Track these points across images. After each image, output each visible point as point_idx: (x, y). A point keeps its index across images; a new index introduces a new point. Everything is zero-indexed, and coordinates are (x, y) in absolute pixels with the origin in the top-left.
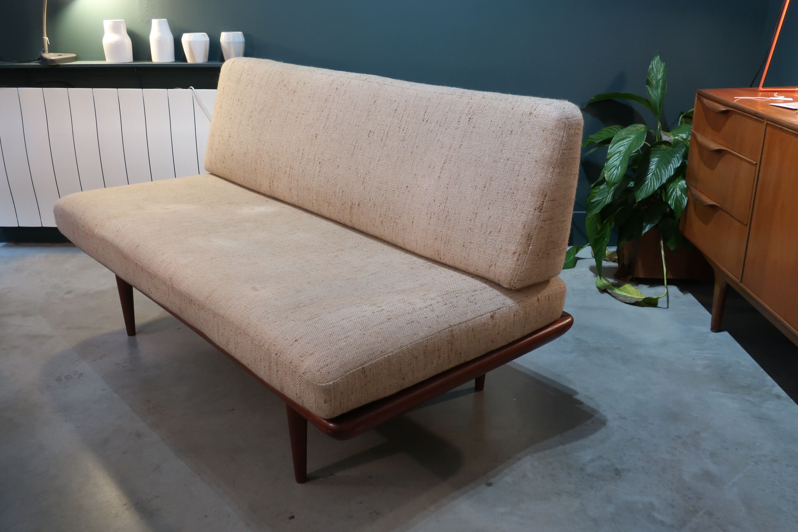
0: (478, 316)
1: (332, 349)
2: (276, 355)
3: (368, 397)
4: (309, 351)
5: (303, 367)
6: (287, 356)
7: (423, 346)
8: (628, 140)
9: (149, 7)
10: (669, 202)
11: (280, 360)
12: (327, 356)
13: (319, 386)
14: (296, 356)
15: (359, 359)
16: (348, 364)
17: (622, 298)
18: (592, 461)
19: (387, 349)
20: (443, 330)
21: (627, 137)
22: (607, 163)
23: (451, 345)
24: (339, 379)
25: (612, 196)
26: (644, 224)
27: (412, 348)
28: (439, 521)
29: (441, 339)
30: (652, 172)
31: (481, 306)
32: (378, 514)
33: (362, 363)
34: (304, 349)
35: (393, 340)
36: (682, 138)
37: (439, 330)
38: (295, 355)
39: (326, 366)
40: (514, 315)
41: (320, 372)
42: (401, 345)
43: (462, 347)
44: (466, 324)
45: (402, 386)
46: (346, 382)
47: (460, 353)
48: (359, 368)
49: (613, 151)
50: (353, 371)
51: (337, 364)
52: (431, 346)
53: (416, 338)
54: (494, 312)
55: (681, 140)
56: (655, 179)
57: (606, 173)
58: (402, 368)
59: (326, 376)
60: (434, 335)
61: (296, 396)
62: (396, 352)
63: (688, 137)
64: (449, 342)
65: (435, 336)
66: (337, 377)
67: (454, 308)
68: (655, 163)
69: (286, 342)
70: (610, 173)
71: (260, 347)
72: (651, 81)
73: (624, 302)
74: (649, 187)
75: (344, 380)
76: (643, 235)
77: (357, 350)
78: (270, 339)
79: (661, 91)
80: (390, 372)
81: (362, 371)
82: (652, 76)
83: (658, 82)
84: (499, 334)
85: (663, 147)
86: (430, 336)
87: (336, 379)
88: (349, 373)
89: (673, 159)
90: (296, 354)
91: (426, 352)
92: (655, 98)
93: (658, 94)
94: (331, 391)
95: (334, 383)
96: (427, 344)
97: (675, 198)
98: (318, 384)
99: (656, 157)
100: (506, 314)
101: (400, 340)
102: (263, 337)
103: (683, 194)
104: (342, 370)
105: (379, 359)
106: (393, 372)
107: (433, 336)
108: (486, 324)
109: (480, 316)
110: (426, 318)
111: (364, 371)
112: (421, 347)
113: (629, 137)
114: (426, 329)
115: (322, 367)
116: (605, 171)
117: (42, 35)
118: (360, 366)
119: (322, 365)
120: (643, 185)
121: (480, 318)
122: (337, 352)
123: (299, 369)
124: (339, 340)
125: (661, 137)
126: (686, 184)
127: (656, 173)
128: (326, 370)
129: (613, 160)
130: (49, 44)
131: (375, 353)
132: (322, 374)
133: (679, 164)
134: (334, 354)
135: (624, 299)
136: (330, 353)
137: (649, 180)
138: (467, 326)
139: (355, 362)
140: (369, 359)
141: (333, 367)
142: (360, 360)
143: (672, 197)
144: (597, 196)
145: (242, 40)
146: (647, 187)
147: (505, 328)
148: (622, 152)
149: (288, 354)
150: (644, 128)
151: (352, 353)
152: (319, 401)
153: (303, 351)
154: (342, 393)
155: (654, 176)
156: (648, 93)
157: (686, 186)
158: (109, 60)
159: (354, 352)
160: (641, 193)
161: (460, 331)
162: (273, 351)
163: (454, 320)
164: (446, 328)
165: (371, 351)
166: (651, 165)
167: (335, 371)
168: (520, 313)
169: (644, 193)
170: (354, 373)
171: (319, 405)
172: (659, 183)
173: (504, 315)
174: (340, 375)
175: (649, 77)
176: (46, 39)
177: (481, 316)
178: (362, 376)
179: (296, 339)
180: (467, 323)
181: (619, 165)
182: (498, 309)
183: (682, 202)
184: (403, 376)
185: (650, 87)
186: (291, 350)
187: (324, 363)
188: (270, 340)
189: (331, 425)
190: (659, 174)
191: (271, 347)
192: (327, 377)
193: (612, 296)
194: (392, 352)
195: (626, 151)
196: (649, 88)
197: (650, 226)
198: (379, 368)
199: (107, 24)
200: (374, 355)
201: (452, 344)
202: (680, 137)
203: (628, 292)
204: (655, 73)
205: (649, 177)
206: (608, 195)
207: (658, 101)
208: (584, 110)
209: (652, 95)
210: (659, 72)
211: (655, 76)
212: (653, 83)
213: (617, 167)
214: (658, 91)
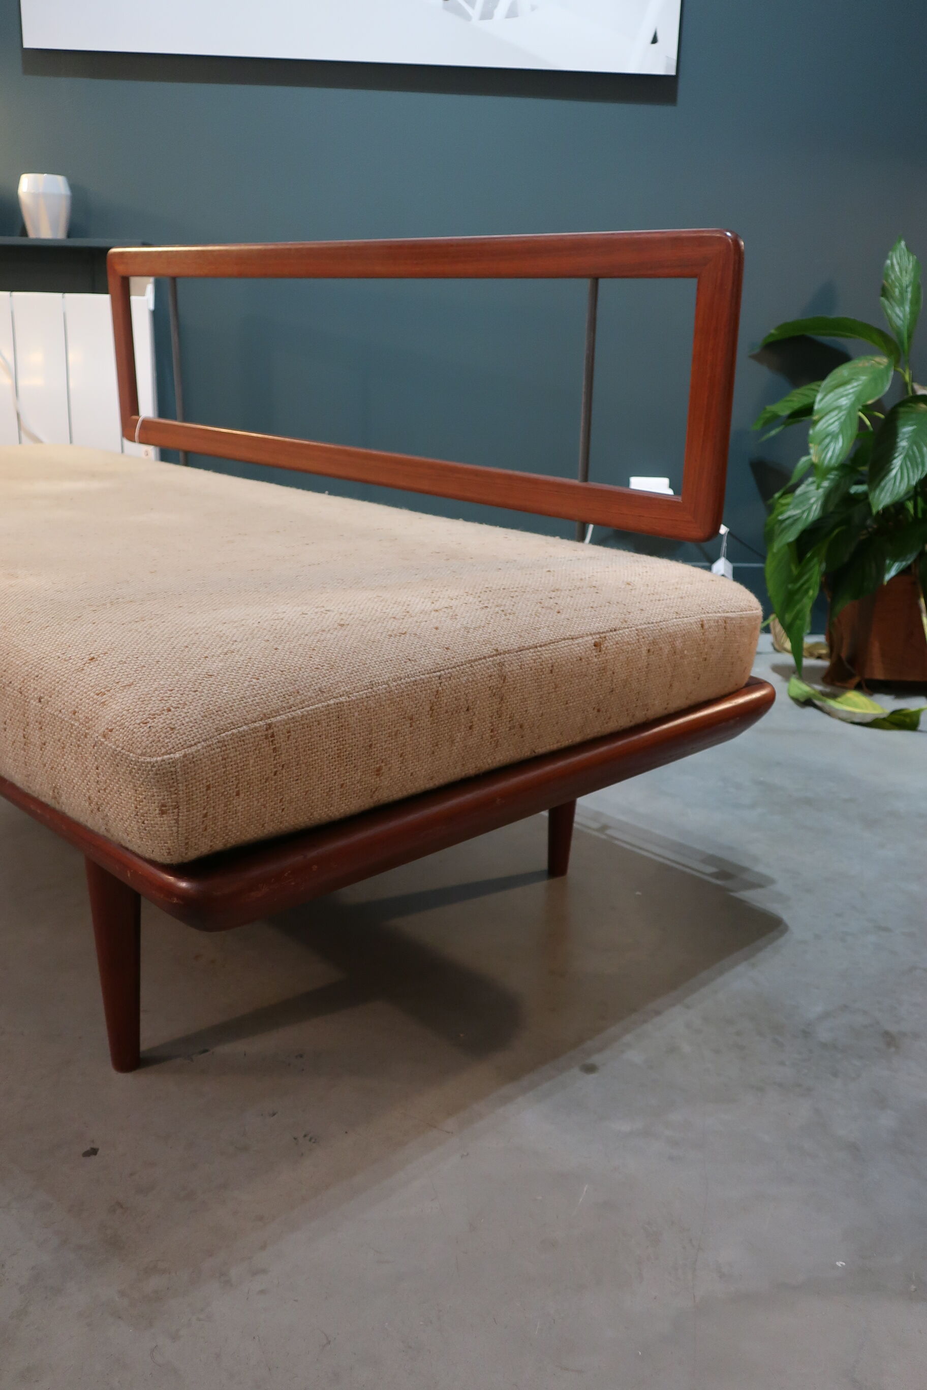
0: (564, 639)
1: (184, 675)
2: (40, 701)
3: (283, 810)
4: (122, 680)
5: (104, 717)
6: (66, 699)
7: (429, 691)
11: (49, 711)
12: (170, 688)
13: (144, 763)
14: (89, 695)
15: (258, 701)
16: (226, 710)
17: (844, 715)
18: (826, 1015)
19: (334, 686)
20: (480, 659)
21: (853, 379)
22: (813, 429)
23: (499, 700)
24: (199, 746)
25: (822, 505)
26: (888, 562)
27: (401, 691)
28: (468, 1154)
29: (473, 681)
30: (904, 454)
31: (572, 618)
32: (313, 1140)
33: (265, 711)
34: (112, 675)
35: (350, 667)
37: (470, 658)
38: (86, 693)
39: (165, 713)
40: (649, 651)
41: (149, 725)
42: (372, 679)
43: (526, 711)
44: (535, 652)
45: (374, 792)
46: (220, 758)
47: (521, 726)
48: (257, 725)
49: (827, 406)
50: (241, 729)
51: (197, 707)
52: (449, 693)
53: (411, 669)
54: (602, 635)
56: (909, 465)
57: (813, 450)
58: (374, 742)
59: (163, 735)
60: (457, 668)
61: (90, 804)
62: (360, 695)
64: (494, 691)
65: (460, 672)
66: (196, 740)
67: (505, 615)
68: (908, 435)
69: (64, 666)
70: (822, 448)
71: (4, 688)
72: (890, 288)
73: (849, 721)
74: (898, 481)
75: (213, 752)
76: (885, 583)
77: (254, 680)
78: (27, 664)
79: (910, 308)
80: (342, 747)
81: (266, 732)
82: (892, 279)
83: (903, 291)
84: (612, 691)
85: (922, 408)
86: (448, 669)
87: (191, 746)
88: (230, 733)
90: (90, 688)
91: (436, 707)
92: (899, 322)
93: (904, 316)
94: (179, 778)
95: (185, 756)
96: (440, 688)
98: (142, 759)
99: (910, 424)
100: (629, 644)
101: (368, 668)
102: (12, 661)
104: (211, 725)
105: (313, 707)
106: (350, 749)
107: (454, 669)
108: (583, 660)
109: (568, 639)
110: (437, 628)
111: (270, 734)
112: (424, 692)
113: (857, 380)
114: (438, 651)
115: (154, 715)
116: (811, 444)
118: (261, 720)
119: (154, 709)
120: (886, 478)
121: (570, 643)
122: (199, 681)
123: (94, 726)
124: (207, 657)
125: (913, 391)
127: (911, 453)
128: (165, 722)
129: (825, 423)
131: (301, 692)
132: (153, 730)
134: (190, 686)
135: (849, 717)
136: (180, 683)
137: (897, 469)
138: (537, 659)
139: (247, 709)
140: (284, 705)
141: (183, 715)
142: (261, 705)
144: (790, 508)
145: (64, 192)
146: (895, 482)
147: (627, 679)
148: (843, 408)
149: (70, 692)
150: (886, 362)
151: (241, 685)
152: (146, 809)
153: (107, 680)
154: (208, 788)
155: (907, 459)
156: (887, 313)
159: (247, 683)
160: (884, 495)
161: (521, 669)
162: (33, 692)
163: (507, 640)
164: (486, 655)
165: (292, 687)
166: (901, 438)
167: (191, 725)
168: (661, 649)
169: (888, 494)
170: (243, 735)
171: (146, 822)
172: (920, 473)
173: (625, 647)
174: (204, 737)
175: (887, 281)
177: (572, 639)
178: (267, 749)
179: (92, 655)
180: (538, 652)
181: (839, 431)
182: (611, 631)
184: (378, 766)
185: (889, 301)
186: (76, 681)
187: (162, 705)
188: (28, 666)
189: (183, 885)
190: (918, 455)
191: (28, 683)
192: (167, 741)
193: (825, 712)
194: (348, 694)
195: (853, 405)
196: (886, 303)
197: (901, 564)
198: (312, 732)
200: (299, 697)
201: (502, 700)
203: (855, 705)
204: (898, 273)
205: (897, 462)
206: (812, 504)
207: (906, 328)
208: (756, 357)
209: (894, 317)
210: (906, 272)
211: (899, 280)
212: (894, 292)
213: (834, 436)
214: (904, 308)
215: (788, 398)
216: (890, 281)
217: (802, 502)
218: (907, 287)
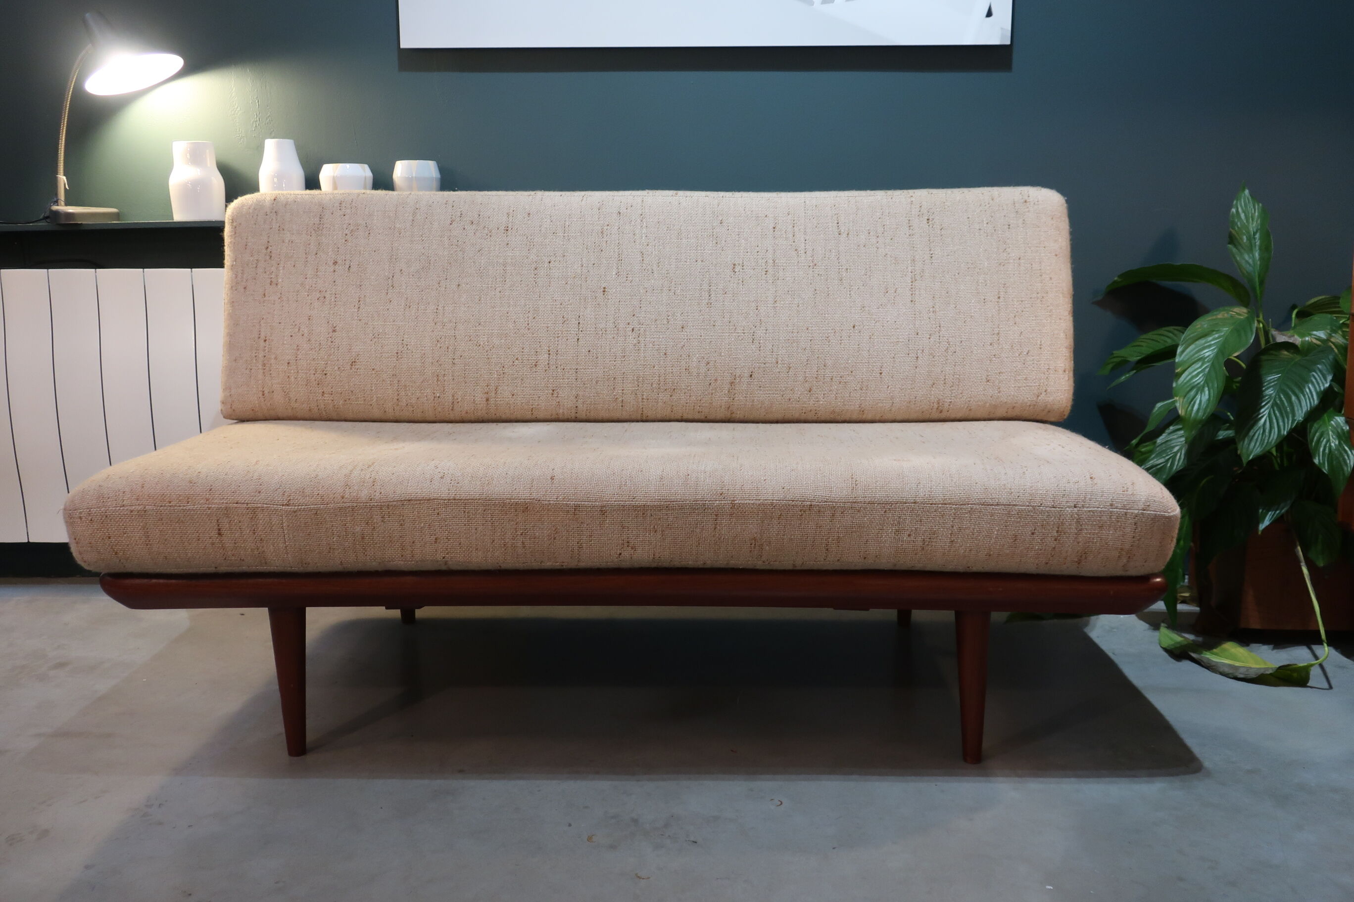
8: (1217, 336)
9: (261, 120)
10: (1316, 461)
17: (1226, 670)
21: (1213, 331)
22: (1177, 382)
25: (1185, 455)
26: (1260, 511)
30: (1271, 403)
36: (1319, 339)
49: (1188, 359)
55: (1318, 343)
56: (1278, 414)
57: (1178, 402)
63: (1330, 336)
68: (1273, 384)
70: (1188, 400)
72: (1236, 235)
73: (1231, 676)
74: (1267, 431)
76: (1260, 533)
79: (1259, 255)
82: (1238, 227)
83: (1251, 239)
85: (1285, 355)
89: (1311, 374)
92: (1249, 269)
93: (1254, 260)
97: (1327, 451)
99: (1274, 373)
103: (1342, 442)
113: (1218, 331)
116: (1177, 396)
117: (56, 172)
120: (1255, 428)
125: (1274, 339)
126: (1347, 422)
127: (1278, 402)
129: (1188, 375)
130: (68, 188)
133: (1327, 383)
135: (1231, 671)
137: (1265, 417)
143: (1321, 449)
144: (1153, 456)
145: (434, 176)
146: (1264, 431)
148: (1206, 360)
150: (1245, 313)
155: (1275, 408)
156: (1235, 258)
157: (1347, 428)
158: (179, 215)
160: (1252, 444)
166: (1266, 387)
169: (1258, 444)
172: (1290, 422)
175: (1234, 229)
176: (62, 179)
181: (1204, 384)
183: (1344, 460)
185: (1237, 248)
190: (1286, 404)
193: (1203, 666)
195: (1217, 356)
196: (1234, 250)
197: (1275, 513)
199: (179, 150)
202: (1315, 337)
203: (1234, 658)
204: (1245, 221)
205: (1265, 411)
206: (1176, 453)
207: (1257, 274)
208: (1099, 303)
209: (1243, 264)
210: (1253, 220)
211: (1247, 228)
212: (1242, 239)
213: (1200, 389)
214: (1253, 256)
215: (1138, 343)
216: (1237, 228)
217: (1164, 451)
218: (1255, 234)
